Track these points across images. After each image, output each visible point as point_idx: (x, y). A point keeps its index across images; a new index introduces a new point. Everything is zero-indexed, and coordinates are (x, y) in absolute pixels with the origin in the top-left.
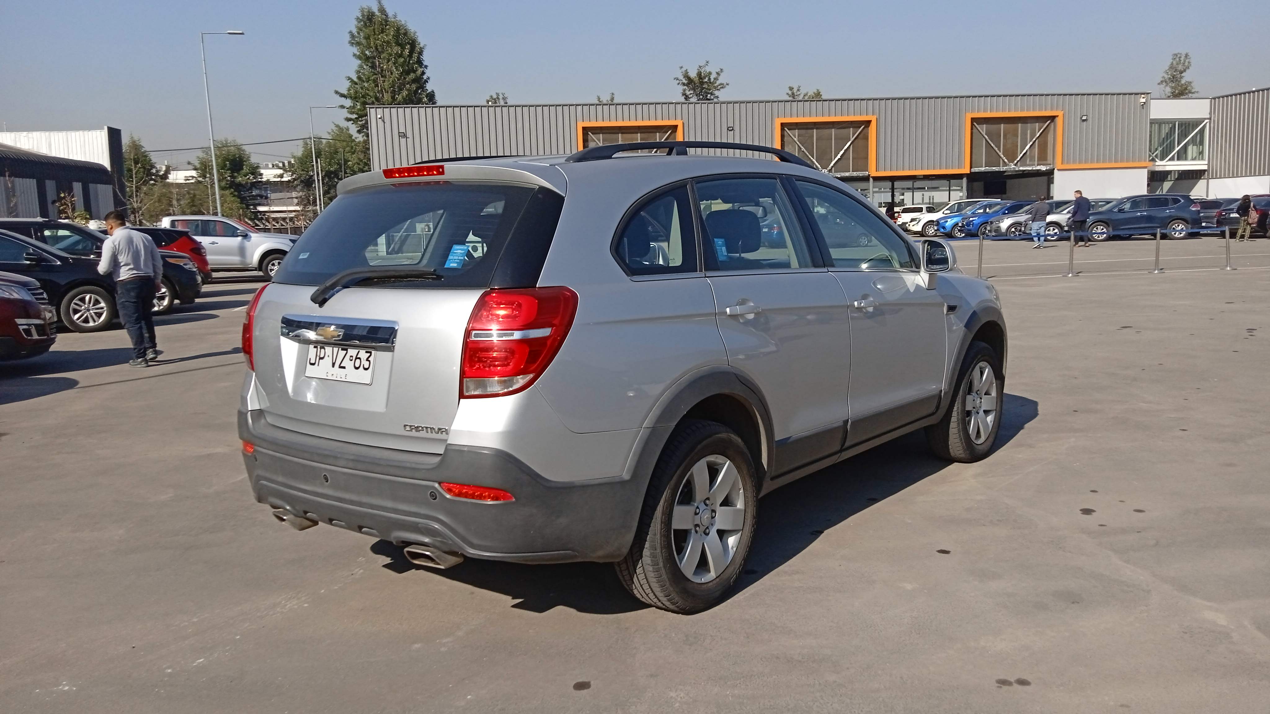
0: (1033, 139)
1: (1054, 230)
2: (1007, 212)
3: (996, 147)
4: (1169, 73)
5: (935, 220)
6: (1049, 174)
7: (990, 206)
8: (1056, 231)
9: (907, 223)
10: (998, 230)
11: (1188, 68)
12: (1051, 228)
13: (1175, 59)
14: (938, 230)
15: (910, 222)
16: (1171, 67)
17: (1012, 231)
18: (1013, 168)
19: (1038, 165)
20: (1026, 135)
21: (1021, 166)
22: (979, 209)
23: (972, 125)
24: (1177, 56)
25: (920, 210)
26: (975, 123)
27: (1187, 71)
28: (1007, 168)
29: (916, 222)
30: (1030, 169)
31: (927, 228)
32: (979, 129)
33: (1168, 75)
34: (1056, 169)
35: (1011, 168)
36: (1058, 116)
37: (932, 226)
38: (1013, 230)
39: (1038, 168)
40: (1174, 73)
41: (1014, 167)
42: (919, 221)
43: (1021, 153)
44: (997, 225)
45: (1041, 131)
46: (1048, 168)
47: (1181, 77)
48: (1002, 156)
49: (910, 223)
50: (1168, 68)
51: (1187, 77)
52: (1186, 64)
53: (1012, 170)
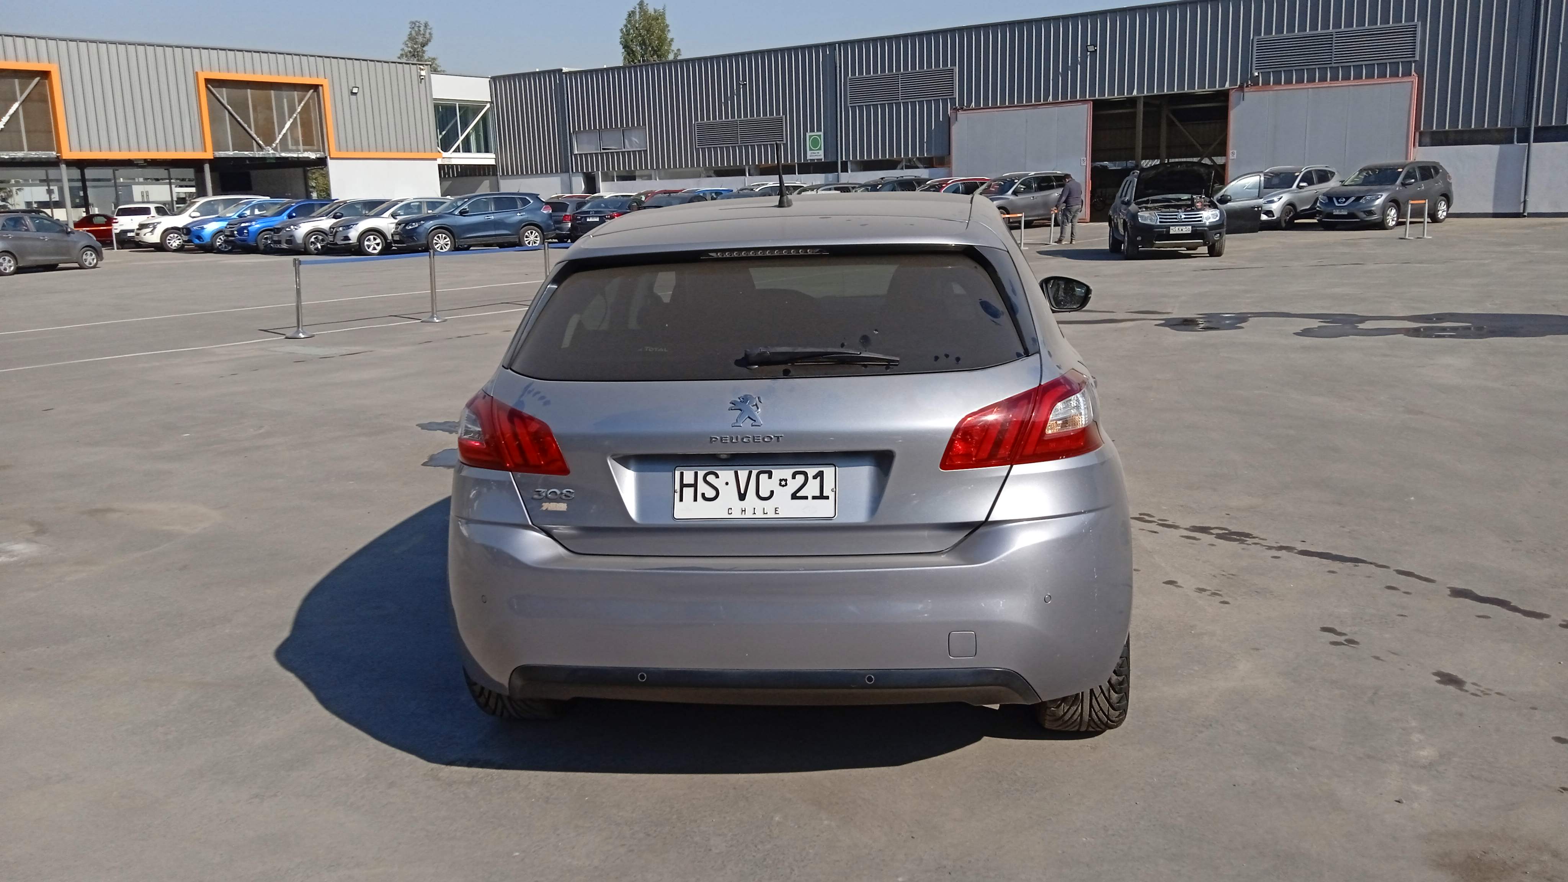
0: (294, 113)
1: (375, 239)
2: (294, 214)
3: (245, 123)
4: (409, 45)
5: (180, 226)
6: (321, 163)
7: (261, 206)
8: (378, 241)
9: (132, 231)
10: (291, 240)
11: (429, 40)
12: (372, 237)
13: (413, 28)
14: (189, 241)
15: (138, 229)
16: (411, 38)
17: (312, 242)
18: (272, 153)
19: (305, 151)
20: (283, 108)
21: (282, 151)
22: (246, 210)
23: (207, 87)
24: (415, 24)
25: (145, 211)
26: (209, 86)
27: (430, 44)
28: (264, 153)
29: (150, 230)
30: (295, 155)
31: (168, 238)
32: (218, 95)
33: (408, 47)
34: (328, 157)
35: (269, 154)
36: (322, 85)
37: (176, 235)
38: (312, 240)
39: (306, 155)
40: (415, 46)
41: (272, 151)
42: (155, 228)
43: (279, 134)
44: (289, 233)
45: (302, 105)
46: (318, 156)
47: (424, 52)
48: (254, 136)
49: (139, 232)
50: (406, 38)
51: (430, 51)
52: (427, 36)
53: (271, 156)
